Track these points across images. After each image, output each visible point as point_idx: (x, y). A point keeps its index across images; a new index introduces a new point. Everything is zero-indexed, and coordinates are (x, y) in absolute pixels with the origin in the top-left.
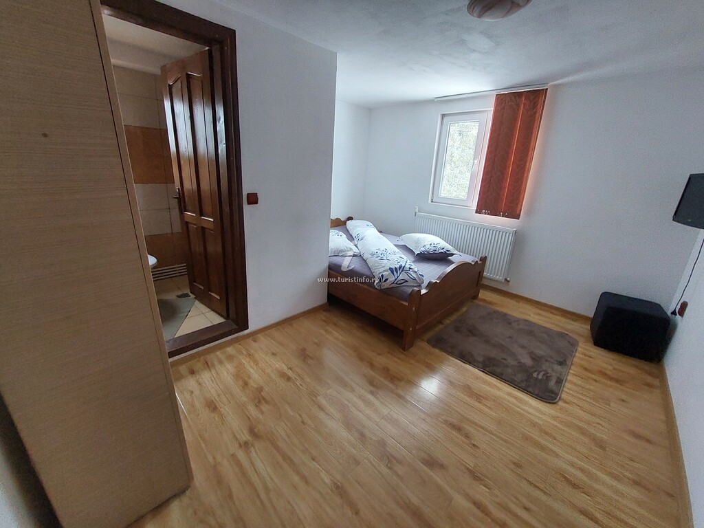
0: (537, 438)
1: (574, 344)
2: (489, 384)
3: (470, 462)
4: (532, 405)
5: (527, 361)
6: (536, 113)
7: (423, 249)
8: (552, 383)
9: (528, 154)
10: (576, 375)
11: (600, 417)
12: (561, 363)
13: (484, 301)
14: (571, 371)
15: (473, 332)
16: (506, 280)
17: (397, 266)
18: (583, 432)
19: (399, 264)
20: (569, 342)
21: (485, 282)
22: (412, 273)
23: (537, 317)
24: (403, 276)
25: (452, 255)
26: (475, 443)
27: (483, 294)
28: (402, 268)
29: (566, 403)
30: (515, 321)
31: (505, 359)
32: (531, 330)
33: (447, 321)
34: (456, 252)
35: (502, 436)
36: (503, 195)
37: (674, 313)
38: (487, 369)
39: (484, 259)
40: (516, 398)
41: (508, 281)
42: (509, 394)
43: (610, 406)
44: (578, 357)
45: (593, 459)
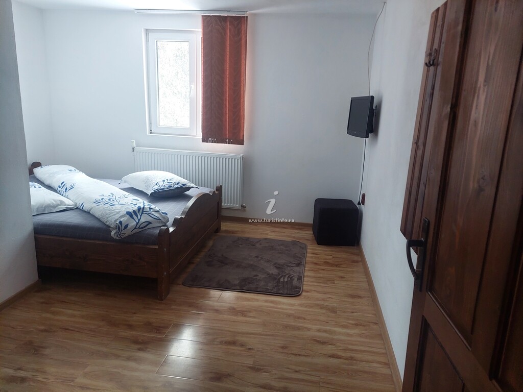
0: (293, 324)
1: (304, 248)
2: (248, 300)
3: (249, 362)
4: (285, 303)
5: (274, 271)
6: (241, 39)
7: (156, 187)
8: (295, 282)
9: (240, 80)
10: (310, 270)
11: (329, 293)
12: (298, 265)
13: (227, 231)
14: (306, 269)
15: (224, 262)
16: (242, 206)
17: (136, 208)
18: (321, 307)
19: (137, 206)
20: (300, 247)
21: (224, 213)
22: (154, 213)
23: (273, 234)
24: (144, 218)
25: (189, 188)
26: (250, 347)
27: (225, 226)
28: (141, 210)
29: (307, 292)
30: (257, 242)
31: (257, 276)
32: (271, 245)
33: (197, 260)
34: (192, 185)
35: (268, 333)
36: (226, 120)
37: (359, 204)
38: (244, 288)
39: (219, 189)
40: (272, 302)
41: (244, 207)
42: (266, 301)
43: (334, 283)
44: (309, 257)
45: (330, 322)
